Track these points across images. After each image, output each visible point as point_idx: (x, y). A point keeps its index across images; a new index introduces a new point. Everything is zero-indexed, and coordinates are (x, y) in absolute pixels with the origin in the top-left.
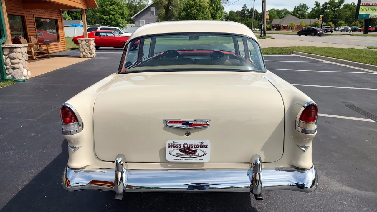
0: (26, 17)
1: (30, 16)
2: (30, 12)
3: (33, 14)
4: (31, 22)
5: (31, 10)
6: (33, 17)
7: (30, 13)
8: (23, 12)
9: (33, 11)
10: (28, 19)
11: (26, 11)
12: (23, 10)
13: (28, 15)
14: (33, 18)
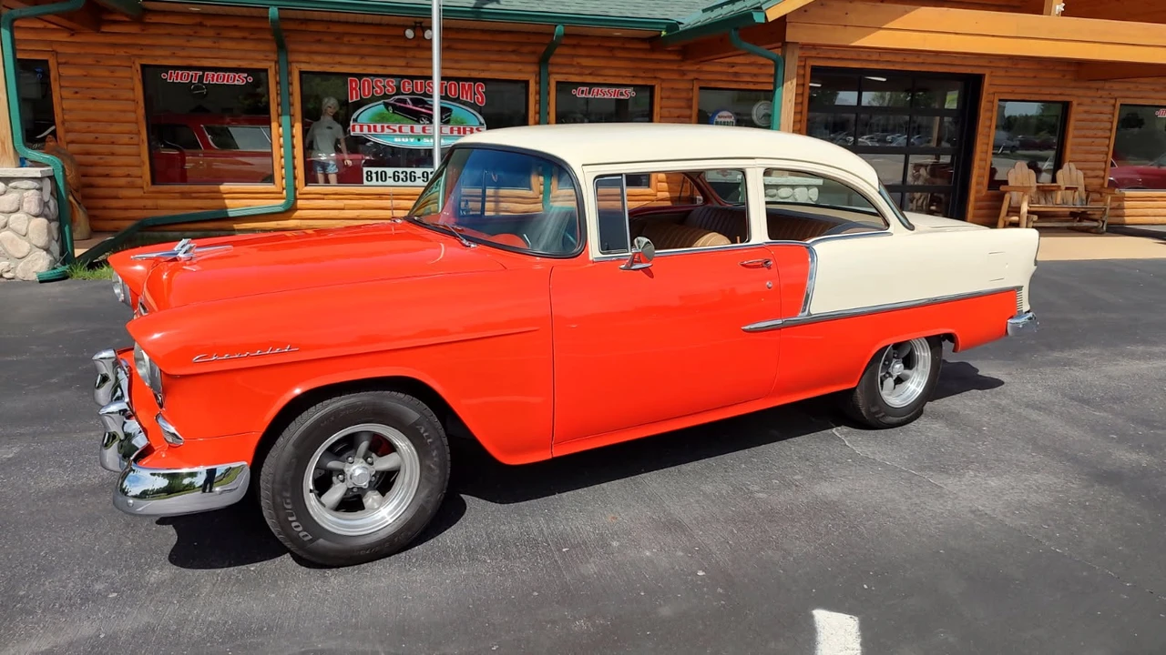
0: (1079, 104)
1: (1099, 101)
2: (1103, 89)
3: (1116, 94)
4: (1096, 120)
5: (1107, 85)
6: (1114, 106)
7: (1100, 93)
8: (1068, 91)
9: (1116, 86)
10: (1086, 112)
11: (1088, 88)
12: (1073, 84)
13: (1087, 101)
14: (1108, 109)
